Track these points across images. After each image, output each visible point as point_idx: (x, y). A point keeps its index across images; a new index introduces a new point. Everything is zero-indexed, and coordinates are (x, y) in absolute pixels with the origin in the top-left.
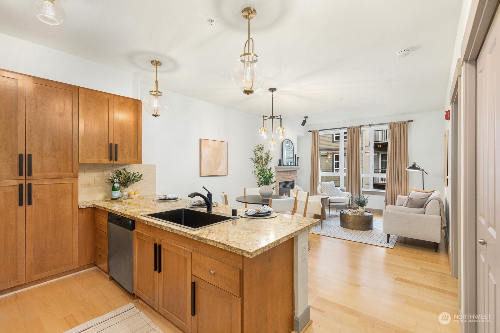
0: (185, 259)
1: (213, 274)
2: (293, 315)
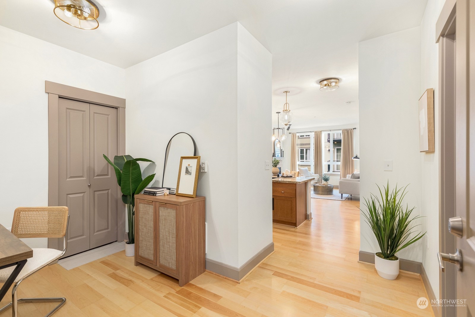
1: (283, 193)
2: (306, 213)
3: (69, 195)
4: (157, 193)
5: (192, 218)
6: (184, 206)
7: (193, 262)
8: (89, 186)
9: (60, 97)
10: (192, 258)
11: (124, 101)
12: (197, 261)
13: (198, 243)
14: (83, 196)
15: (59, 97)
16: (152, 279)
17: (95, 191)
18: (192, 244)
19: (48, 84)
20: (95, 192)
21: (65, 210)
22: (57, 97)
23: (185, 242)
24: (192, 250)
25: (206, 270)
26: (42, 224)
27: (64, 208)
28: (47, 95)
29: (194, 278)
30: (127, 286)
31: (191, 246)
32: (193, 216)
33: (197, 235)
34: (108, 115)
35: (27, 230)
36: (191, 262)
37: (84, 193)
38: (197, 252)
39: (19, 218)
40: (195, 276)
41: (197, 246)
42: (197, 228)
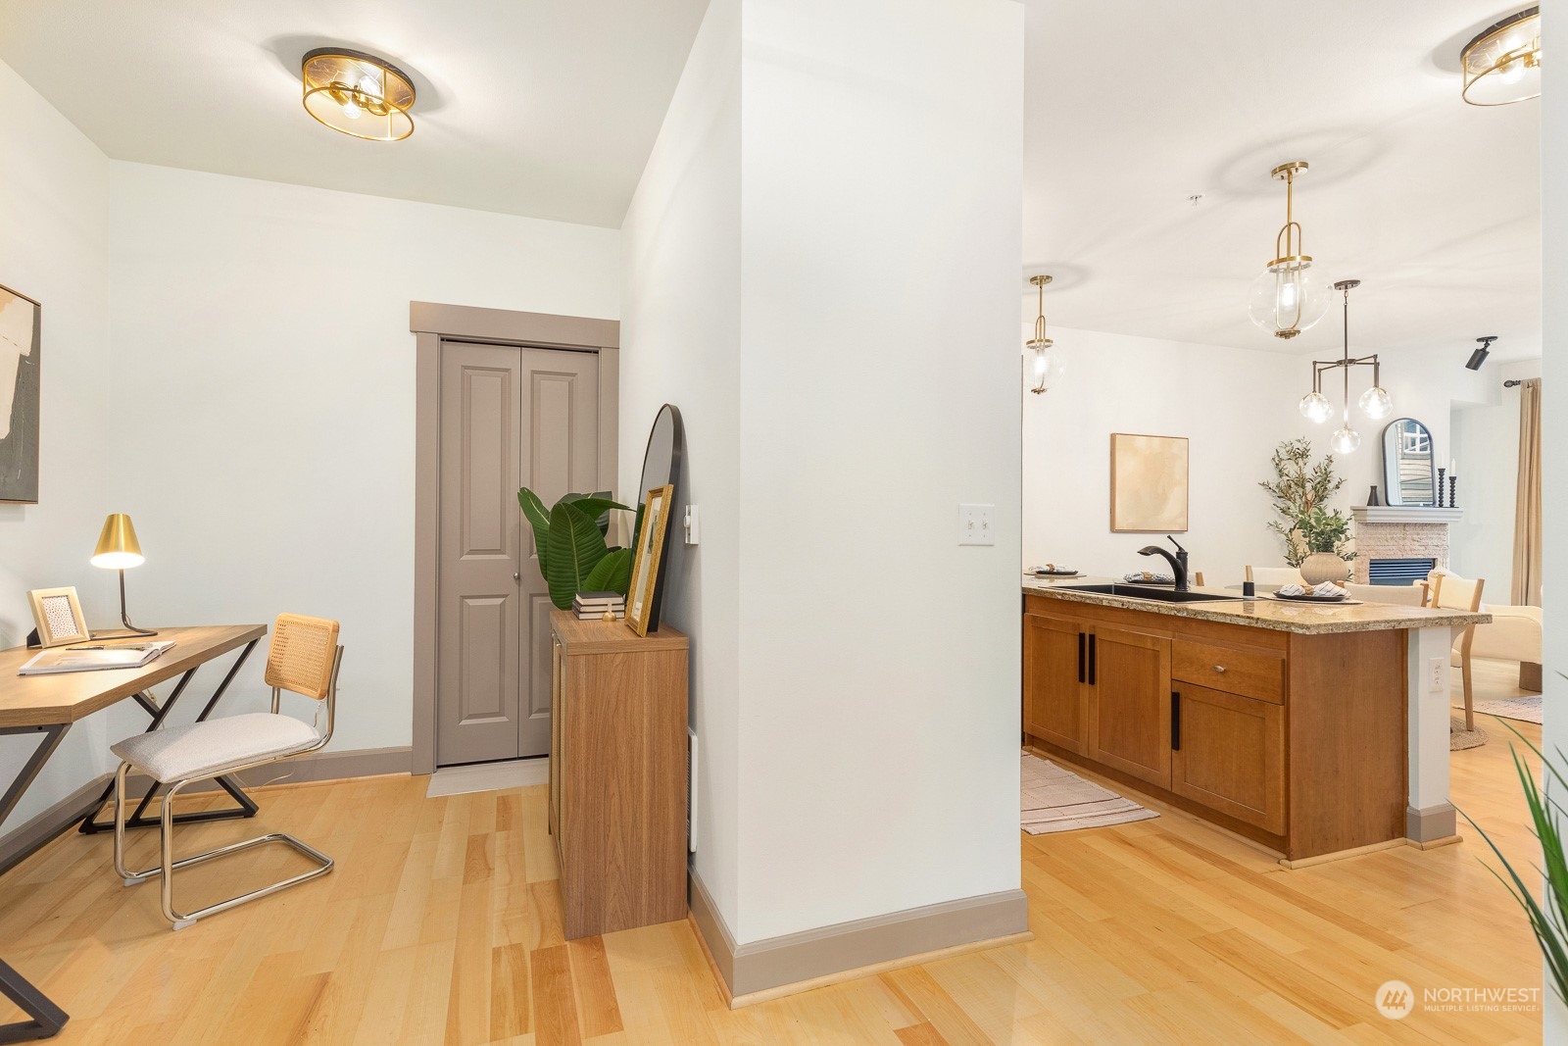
0: (1156, 655)
1: (1223, 673)
2: (1404, 803)
3: (468, 601)
5: (622, 707)
6: (582, 661)
7: (623, 869)
8: (518, 579)
9: (446, 339)
10: (619, 850)
11: (614, 327)
12: (645, 869)
13: (651, 806)
14: (502, 605)
15: (442, 340)
17: (532, 596)
19: (415, 307)
21: (331, 628)
22: (436, 339)
23: (583, 787)
24: (618, 824)
25: (691, 914)
26: (302, 660)
27: (330, 623)
28: (414, 338)
29: (627, 927)
30: (465, 882)
31: (612, 808)
32: (626, 700)
33: (645, 772)
34: (574, 375)
35: (287, 671)
36: (610, 863)
37: (505, 596)
38: (645, 837)
39: (282, 642)
40: (630, 922)
41: (645, 815)
42: (645, 746)
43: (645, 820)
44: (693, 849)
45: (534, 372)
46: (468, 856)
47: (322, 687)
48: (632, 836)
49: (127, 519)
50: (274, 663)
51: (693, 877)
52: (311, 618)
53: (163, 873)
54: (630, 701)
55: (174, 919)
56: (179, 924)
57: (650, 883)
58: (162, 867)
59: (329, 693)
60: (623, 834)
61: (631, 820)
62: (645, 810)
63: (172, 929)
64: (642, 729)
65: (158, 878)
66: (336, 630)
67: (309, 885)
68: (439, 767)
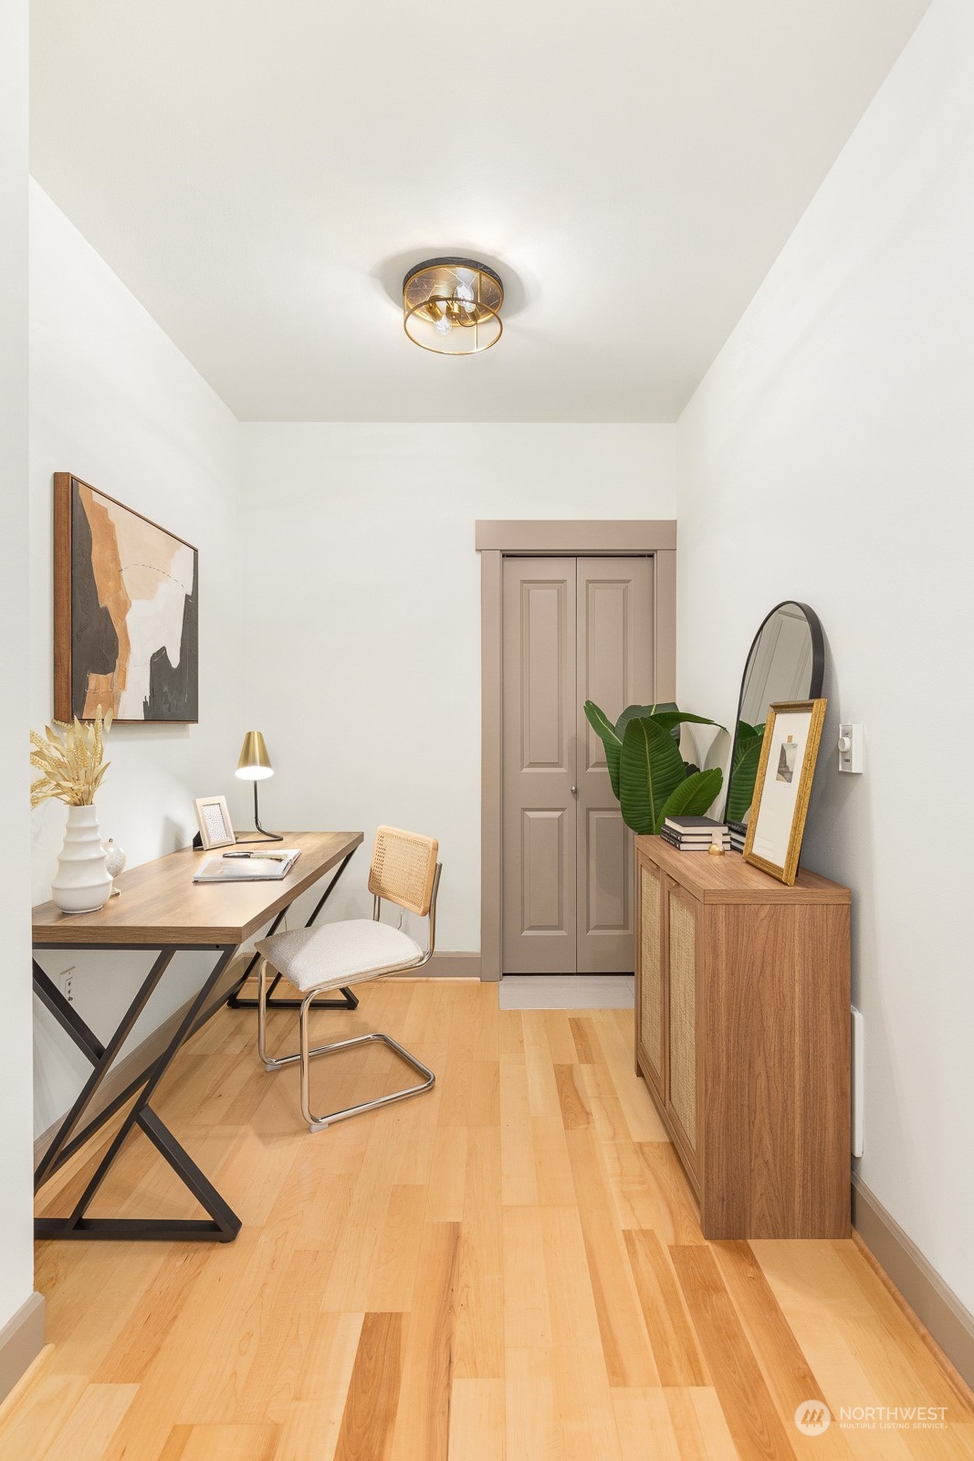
3: (528, 813)
4: (684, 839)
5: (768, 970)
6: (721, 911)
7: (771, 1165)
8: (575, 792)
9: (507, 555)
10: (767, 1142)
11: (671, 527)
12: (798, 1170)
13: (805, 1094)
14: (561, 819)
15: (503, 556)
16: (640, 1145)
17: (589, 810)
18: (762, 1082)
19: (478, 523)
20: (591, 812)
21: (431, 846)
22: (499, 554)
23: (724, 1062)
24: (766, 1111)
25: (855, 1234)
26: (403, 874)
27: (430, 840)
28: (479, 556)
29: (776, 1237)
30: (566, 1127)
31: (758, 1091)
32: (774, 962)
33: (797, 1053)
34: (628, 581)
35: (387, 880)
36: (757, 1156)
37: (563, 810)
38: (798, 1131)
39: (382, 851)
40: (781, 1230)
41: (798, 1104)
42: (797, 1020)
43: (798, 1111)
44: (858, 1153)
45: (589, 581)
46: (560, 1092)
47: (424, 905)
48: (782, 1127)
49: (260, 734)
50: (377, 873)
51: (858, 1189)
52: (409, 833)
53: (302, 1059)
54: (778, 963)
55: (312, 1122)
56: (315, 1127)
57: (804, 1187)
58: (301, 1054)
59: (431, 911)
60: (770, 1123)
61: (780, 1108)
62: (797, 1098)
63: (309, 1130)
64: (793, 999)
65: (297, 1064)
66: (436, 848)
67: (417, 1100)
68: (504, 974)
